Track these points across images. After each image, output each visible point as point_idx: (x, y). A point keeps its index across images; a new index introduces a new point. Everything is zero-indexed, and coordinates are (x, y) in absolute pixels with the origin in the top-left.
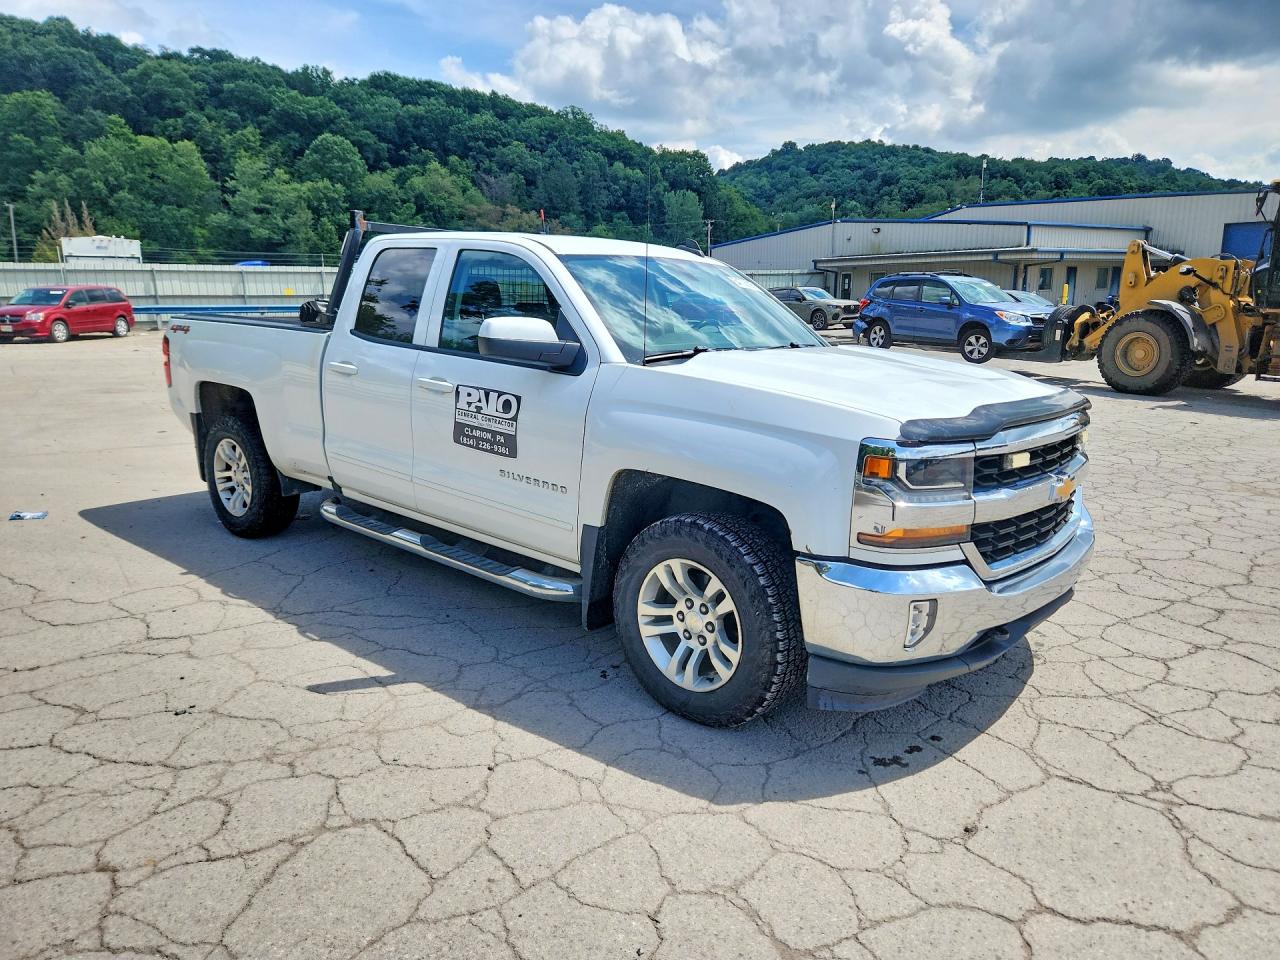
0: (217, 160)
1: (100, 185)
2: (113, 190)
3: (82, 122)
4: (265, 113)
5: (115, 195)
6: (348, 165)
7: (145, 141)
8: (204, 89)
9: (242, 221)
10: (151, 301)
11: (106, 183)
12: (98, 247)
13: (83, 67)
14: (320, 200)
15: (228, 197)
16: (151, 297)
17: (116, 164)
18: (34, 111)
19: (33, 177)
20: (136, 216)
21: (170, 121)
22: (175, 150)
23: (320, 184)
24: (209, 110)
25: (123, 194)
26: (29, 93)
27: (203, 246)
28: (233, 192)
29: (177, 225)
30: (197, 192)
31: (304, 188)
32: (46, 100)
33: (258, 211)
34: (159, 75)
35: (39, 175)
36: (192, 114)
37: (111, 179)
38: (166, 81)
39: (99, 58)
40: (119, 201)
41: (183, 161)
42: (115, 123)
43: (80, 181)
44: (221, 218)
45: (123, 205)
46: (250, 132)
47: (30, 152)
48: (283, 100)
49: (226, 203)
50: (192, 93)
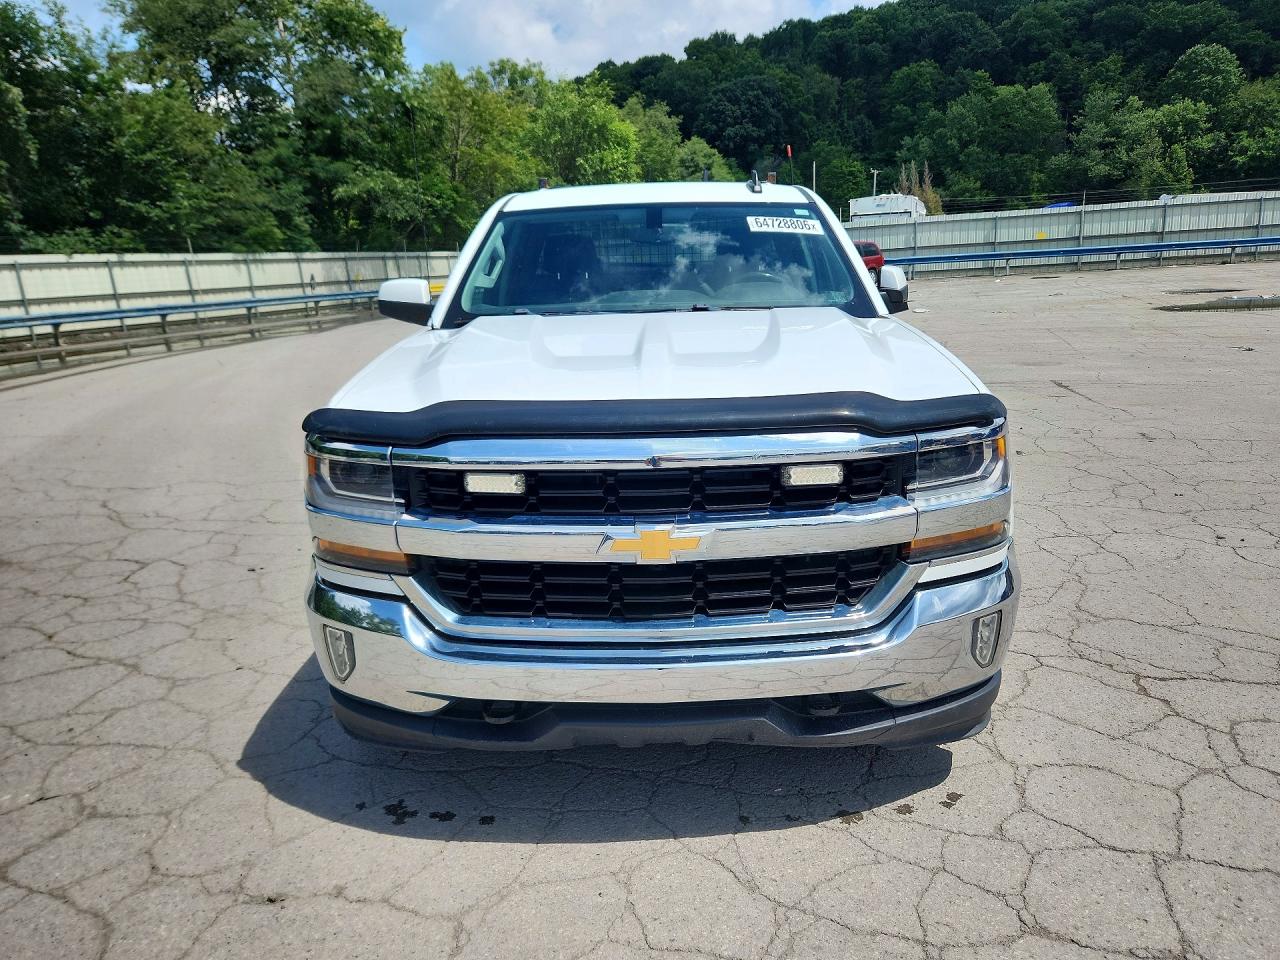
0: (1070, 99)
1: (954, 142)
2: (964, 145)
3: (953, 84)
4: (1133, 35)
5: (966, 150)
6: (1219, 77)
7: (1004, 91)
8: (1074, 24)
9: (1083, 160)
10: (911, 252)
11: (960, 139)
12: (878, 205)
13: (964, 28)
14: (1176, 125)
15: (1073, 137)
16: (910, 248)
17: (971, 120)
18: (915, 80)
19: (903, 143)
20: (980, 168)
21: (1033, 66)
22: (1029, 95)
23: (1179, 106)
24: (1076, 46)
25: (974, 148)
26: (915, 65)
27: (1038, 191)
28: (1078, 131)
29: (1016, 173)
30: (1042, 135)
31: (1159, 114)
32: (927, 68)
33: (1102, 146)
34: (1031, 20)
35: (907, 140)
36: (1056, 53)
37: (964, 135)
38: (1035, 25)
39: (981, 16)
40: (968, 155)
41: (1034, 104)
42: (980, 78)
43: (940, 142)
44: (1060, 160)
45: (970, 159)
46: (1113, 62)
47: (905, 120)
48: (1156, 16)
49: (1069, 142)
50: (1060, 30)
